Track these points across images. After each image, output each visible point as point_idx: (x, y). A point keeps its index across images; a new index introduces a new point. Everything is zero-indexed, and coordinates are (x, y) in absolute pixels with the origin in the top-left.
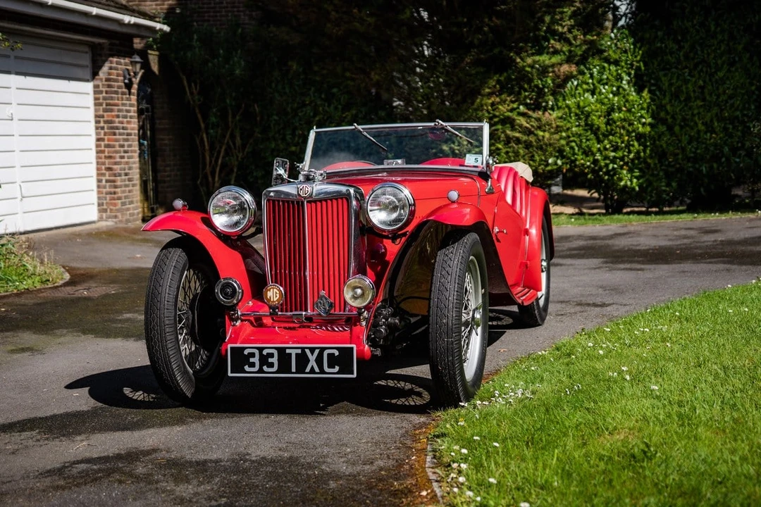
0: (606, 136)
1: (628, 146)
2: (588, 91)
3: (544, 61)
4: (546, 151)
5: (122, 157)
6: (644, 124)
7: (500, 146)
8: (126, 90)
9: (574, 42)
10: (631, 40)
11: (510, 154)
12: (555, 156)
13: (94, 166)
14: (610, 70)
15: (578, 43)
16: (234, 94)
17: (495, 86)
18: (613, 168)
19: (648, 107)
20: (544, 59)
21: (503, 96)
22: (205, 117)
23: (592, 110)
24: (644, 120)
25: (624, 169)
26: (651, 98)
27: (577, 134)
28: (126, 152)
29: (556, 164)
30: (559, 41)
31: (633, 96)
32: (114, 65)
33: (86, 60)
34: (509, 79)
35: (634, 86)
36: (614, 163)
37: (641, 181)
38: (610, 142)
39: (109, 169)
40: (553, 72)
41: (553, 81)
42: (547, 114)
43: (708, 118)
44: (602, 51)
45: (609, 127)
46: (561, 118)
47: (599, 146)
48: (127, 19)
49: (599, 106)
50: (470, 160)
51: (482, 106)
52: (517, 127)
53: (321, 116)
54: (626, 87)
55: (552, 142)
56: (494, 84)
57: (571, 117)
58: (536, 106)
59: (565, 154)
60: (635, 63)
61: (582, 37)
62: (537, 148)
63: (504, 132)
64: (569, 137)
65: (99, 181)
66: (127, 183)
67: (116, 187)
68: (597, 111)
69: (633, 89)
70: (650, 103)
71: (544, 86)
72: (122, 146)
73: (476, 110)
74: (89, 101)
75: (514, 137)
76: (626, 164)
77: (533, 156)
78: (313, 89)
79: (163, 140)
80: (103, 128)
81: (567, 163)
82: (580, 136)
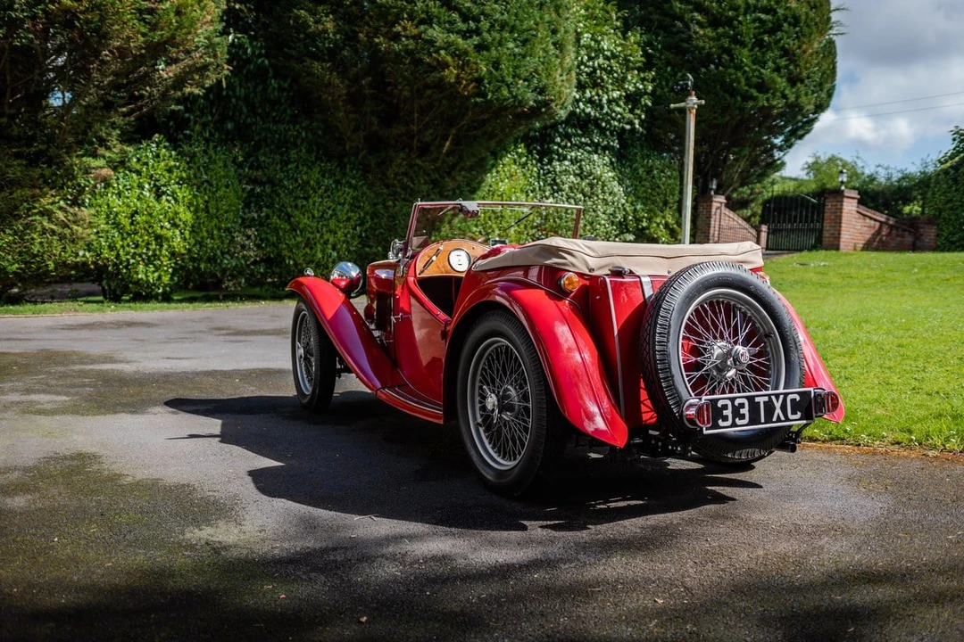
0: (129, 235)
1: (148, 244)
3: (89, 163)
4: (78, 243)
7: (35, 236)
11: (44, 244)
12: (85, 250)
14: (132, 178)
18: (133, 263)
20: (89, 160)
21: (45, 190)
23: (119, 211)
25: (141, 265)
27: (105, 231)
29: (84, 256)
36: (133, 258)
38: (133, 240)
40: (96, 173)
42: (81, 210)
43: (209, 228)
45: (133, 227)
46: (93, 215)
47: (122, 243)
49: (125, 208)
52: (54, 220)
54: (147, 194)
55: (83, 236)
57: (101, 215)
58: (75, 203)
59: (93, 247)
61: (120, 146)
62: (70, 241)
63: (41, 223)
64: (98, 233)
68: (124, 213)
69: (152, 197)
71: (86, 185)
75: (50, 229)
76: (144, 260)
77: (65, 248)
81: (93, 256)
82: (107, 232)
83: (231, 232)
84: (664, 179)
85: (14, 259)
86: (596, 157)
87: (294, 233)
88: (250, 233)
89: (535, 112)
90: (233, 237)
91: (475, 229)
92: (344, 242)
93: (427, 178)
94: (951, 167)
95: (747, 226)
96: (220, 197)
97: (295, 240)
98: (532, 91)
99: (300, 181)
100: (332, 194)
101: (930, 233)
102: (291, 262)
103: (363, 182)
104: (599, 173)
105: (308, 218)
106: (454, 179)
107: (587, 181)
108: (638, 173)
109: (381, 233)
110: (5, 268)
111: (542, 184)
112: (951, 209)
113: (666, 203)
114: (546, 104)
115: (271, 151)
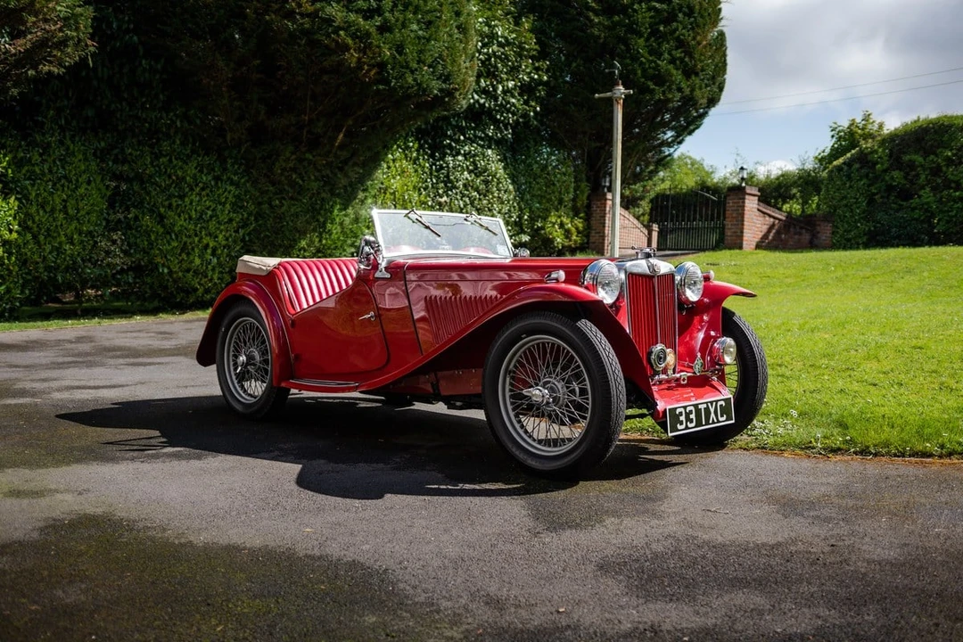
6: (11, 231)
19: (15, 215)
24: (11, 227)
26: (18, 206)
43: (69, 231)
70: (17, 210)
83: (93, 237)
84: (559, 176)
86: (490, 152)
87: (168, 237)
88: (115, 237)
89: (438, 102)
90: (96, 242)
91: (367, 231)
92: (224, 247)
93: (317, 174)
94: (844, 163)
95: (640, 226)
96: (81, 195)
97: (169, 244)
98: (438, 79)
99: (174, 178)
100: (211, 191)
101: (825, 231)
102: (166, 271)
103: (247, 178)
104: (493, 169)
105: (185, 220)
106: (346, 175)
107: (482, 178)
108: (532, 170)
109: (267, 236)
111: (434, 181)
112: (846, 206)
113: (561, 201)
114: (450, 93)
115: (140, 143)
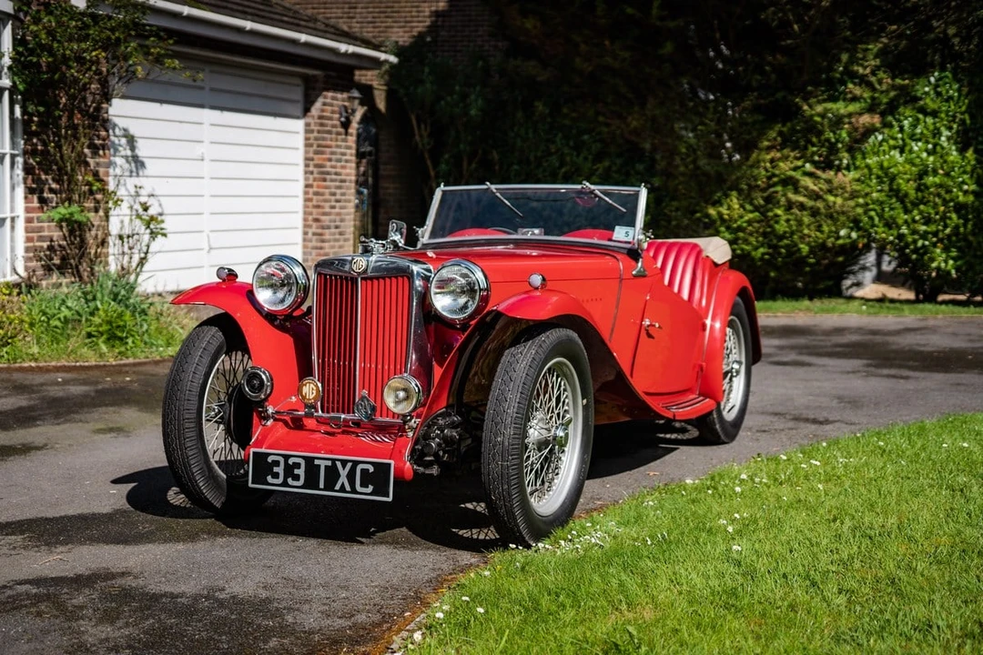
0: (915, 205)
1: (944, 218)
2: (895, 148)
3: (838, 110)
4: (838, 220)
5: (333, 207)
6: (966, 192)
7: (779, 212)
8: (342, 130)
9: (878, 87)
10: (956, 86)
11: (792, 222)
12: (849, 227)
13: (300, 216)
14: (925, 122)
15: (884, 87)
16: (470, 138)
17: (775, 139)
18: (924, 246)
19: (973, 171)
20: (841, 108)
21: (786, 151)
22: (436, 164)
23: (899, 172)
24: (966, 187)
25: (938, 247)
26: (976, 159)
27: (878, 201)
28: (337, 201)
29: (849, 237)
30: (860, 85)
31: (954, 155)
32: (328, 101)
33: (298, 94)
34: (793, 131)
35: (956, 143)
36: (926, 239)
37: (959, 263)
38: (921, 213)
39: (316, 220)
40: (850, 123)
41: (849, 134)
42: (840, 174)
44: (917, 99)
45: (920, 194)
46: (858, 180)
47: (906, 217)
48: (343, 47)
49: (908, 166)
50: (620, 233)
51: (759, 162)
52: (802, 190)
53: (568, 167)
54: (945, 144)
55: (844, 209)
56: (774, 135)
57: (870, 179)
58: (827, 165)
59: (861, 224)
60: (958, 115)
61: (889, 81)
62: (826, 216)
63: (785, 195)
64: (867, 204)
65: (305, 233)
66: (337, 237)
67: (323, 241)
68: (905, 174)
69: (954, 148)
70: (975, 165)
71: (837, 141)
72: (334, 194)
73: (752, 166)
74: (299, 141)
75: (797, 201)
76: (941, 240)
77: (820, 226)
78: (560, 135)
79: (387, 188)
80: (312, 173)
81: (864, 237)
82: (881, 203)
85: (757, 241)
110: (749, 253)
